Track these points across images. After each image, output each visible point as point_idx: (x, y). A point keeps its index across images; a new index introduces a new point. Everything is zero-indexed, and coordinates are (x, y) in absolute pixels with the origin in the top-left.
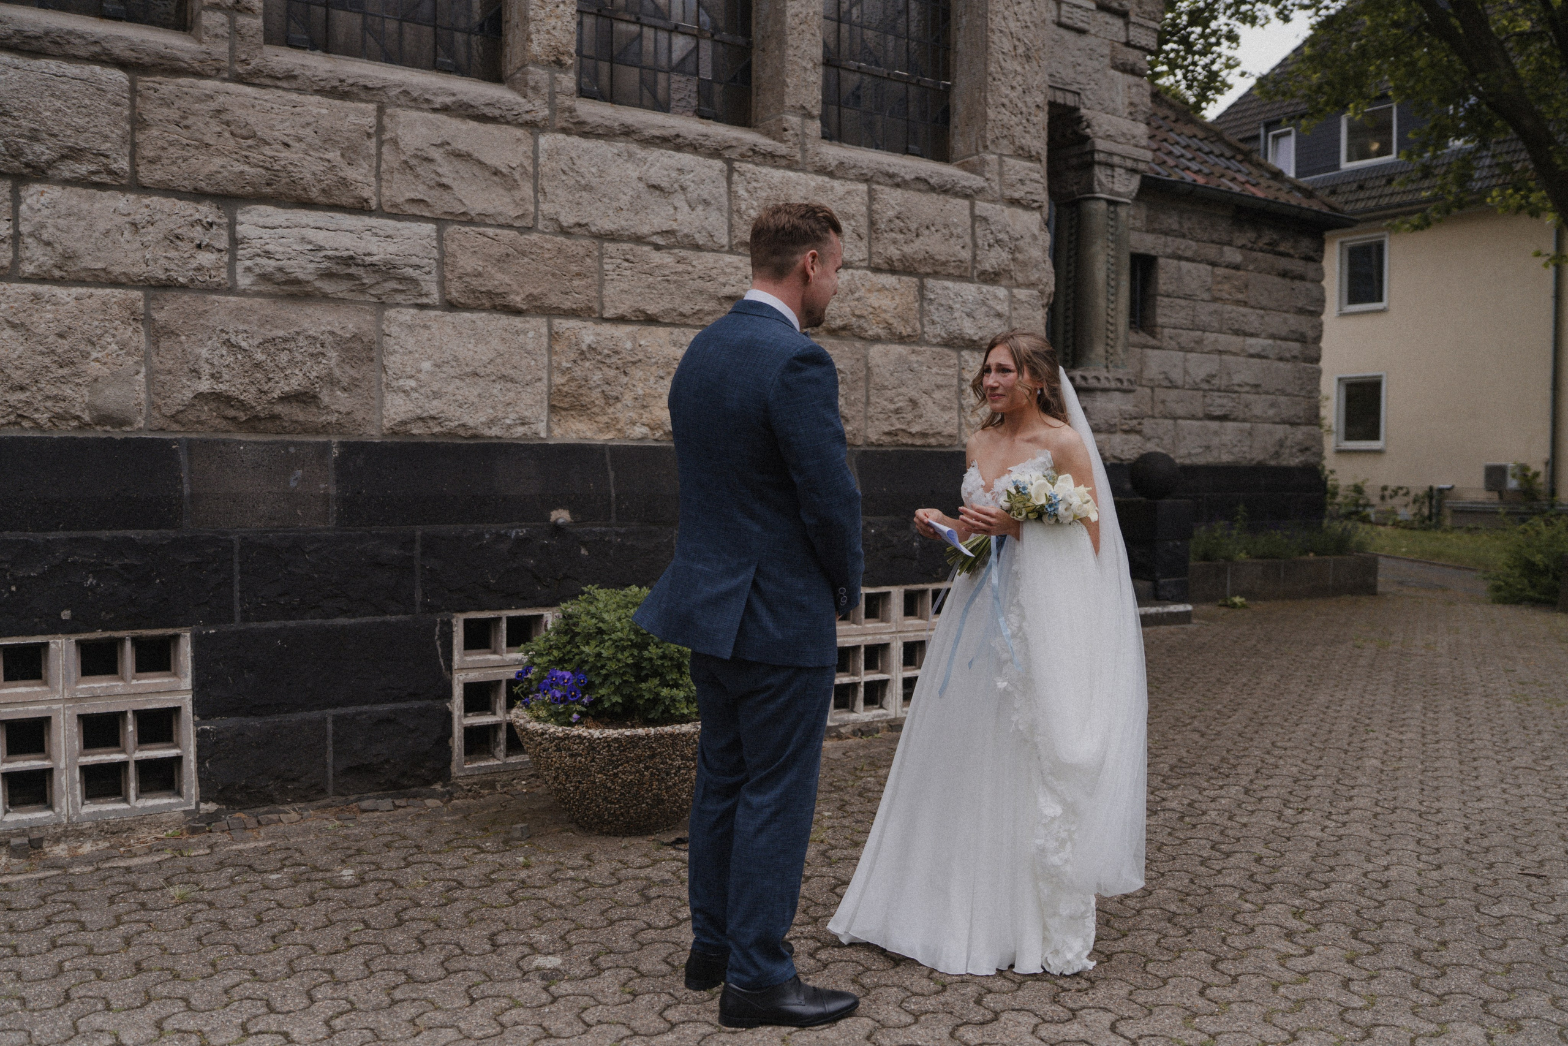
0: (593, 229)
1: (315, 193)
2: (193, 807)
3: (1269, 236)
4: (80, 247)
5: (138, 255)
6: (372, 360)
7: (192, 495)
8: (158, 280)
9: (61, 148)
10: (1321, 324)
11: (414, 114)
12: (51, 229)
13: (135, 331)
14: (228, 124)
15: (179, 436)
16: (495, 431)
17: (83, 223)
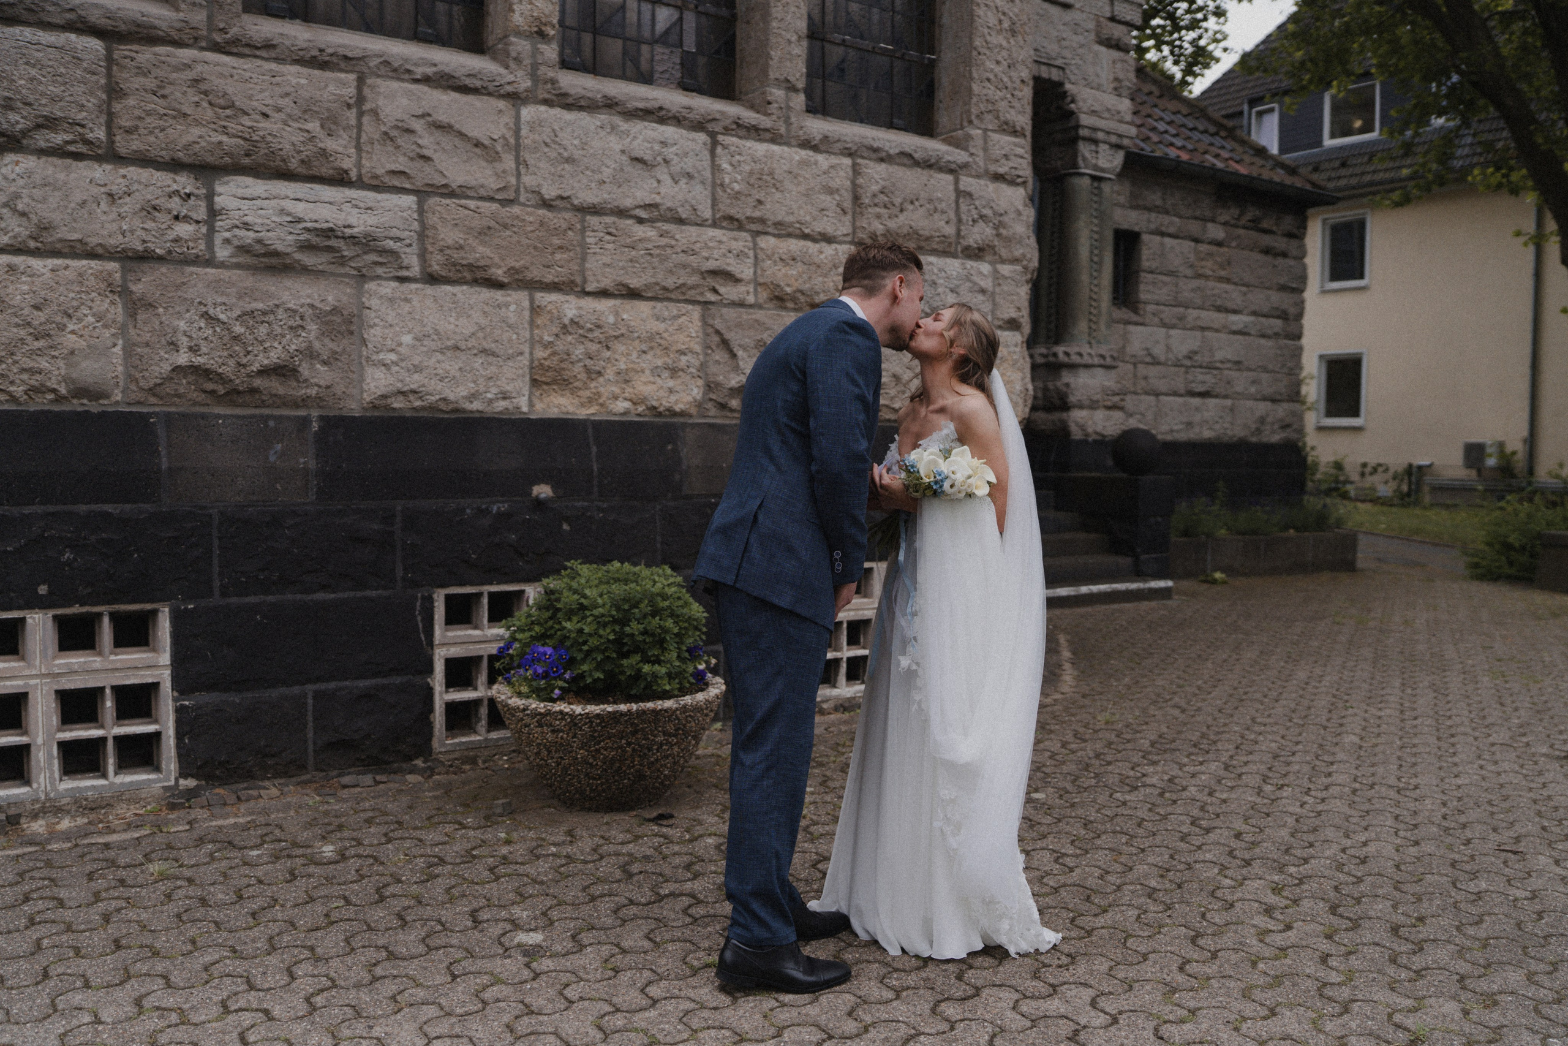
0: (576, 202)
1: (294, 164)
2: (172, 783)
3: (1252, 212)
4: (56, 217)
5: (115, 226)
6: (352, 333)
7: (170, 468)
8: (135, 251)
9: (37, 117)
10: (1303, 302)
11: (395, 85)
12: (26, 200)
13: (112, 303)
14: (206, 93)
15: (157, 409)
16: (476, 406)
17: (57, 193)
